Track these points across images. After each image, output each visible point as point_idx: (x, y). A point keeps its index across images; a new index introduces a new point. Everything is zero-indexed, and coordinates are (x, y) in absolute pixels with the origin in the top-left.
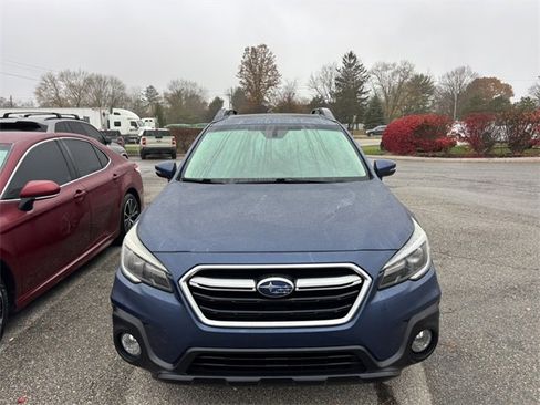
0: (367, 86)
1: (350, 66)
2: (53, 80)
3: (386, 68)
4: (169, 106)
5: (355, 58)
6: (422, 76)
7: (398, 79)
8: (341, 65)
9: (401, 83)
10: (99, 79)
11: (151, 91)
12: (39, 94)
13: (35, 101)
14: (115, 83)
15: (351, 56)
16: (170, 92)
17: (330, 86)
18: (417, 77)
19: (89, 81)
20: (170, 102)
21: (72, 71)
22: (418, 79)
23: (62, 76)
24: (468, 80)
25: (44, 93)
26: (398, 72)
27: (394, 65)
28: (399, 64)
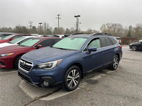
2: (104, 25)
4: (134, 31)
10: (116, 25)
11: (130, 27)
12: (101, 29)
13: (100, 30)
14: (120, 25)
16: (136, 27)
19: (113, 25)
20: (135, 30)
21: (109, 23)
23: (107, 24)
25: (102, 29)
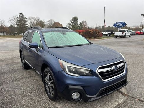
0: (27, 23)
1: (21, 17)
3: (32, 18)
5: (22, 14)
6: (42, 21)
7: (36, 21)
8: (18, 16)
9: (37, 23)
15: (21, 14)
17: (16, 22)
18: (40, 21)
22: (41, 21)
24: (53, 23)
26: (35, 19)
27: (34, 17)
28: (35, 17)
